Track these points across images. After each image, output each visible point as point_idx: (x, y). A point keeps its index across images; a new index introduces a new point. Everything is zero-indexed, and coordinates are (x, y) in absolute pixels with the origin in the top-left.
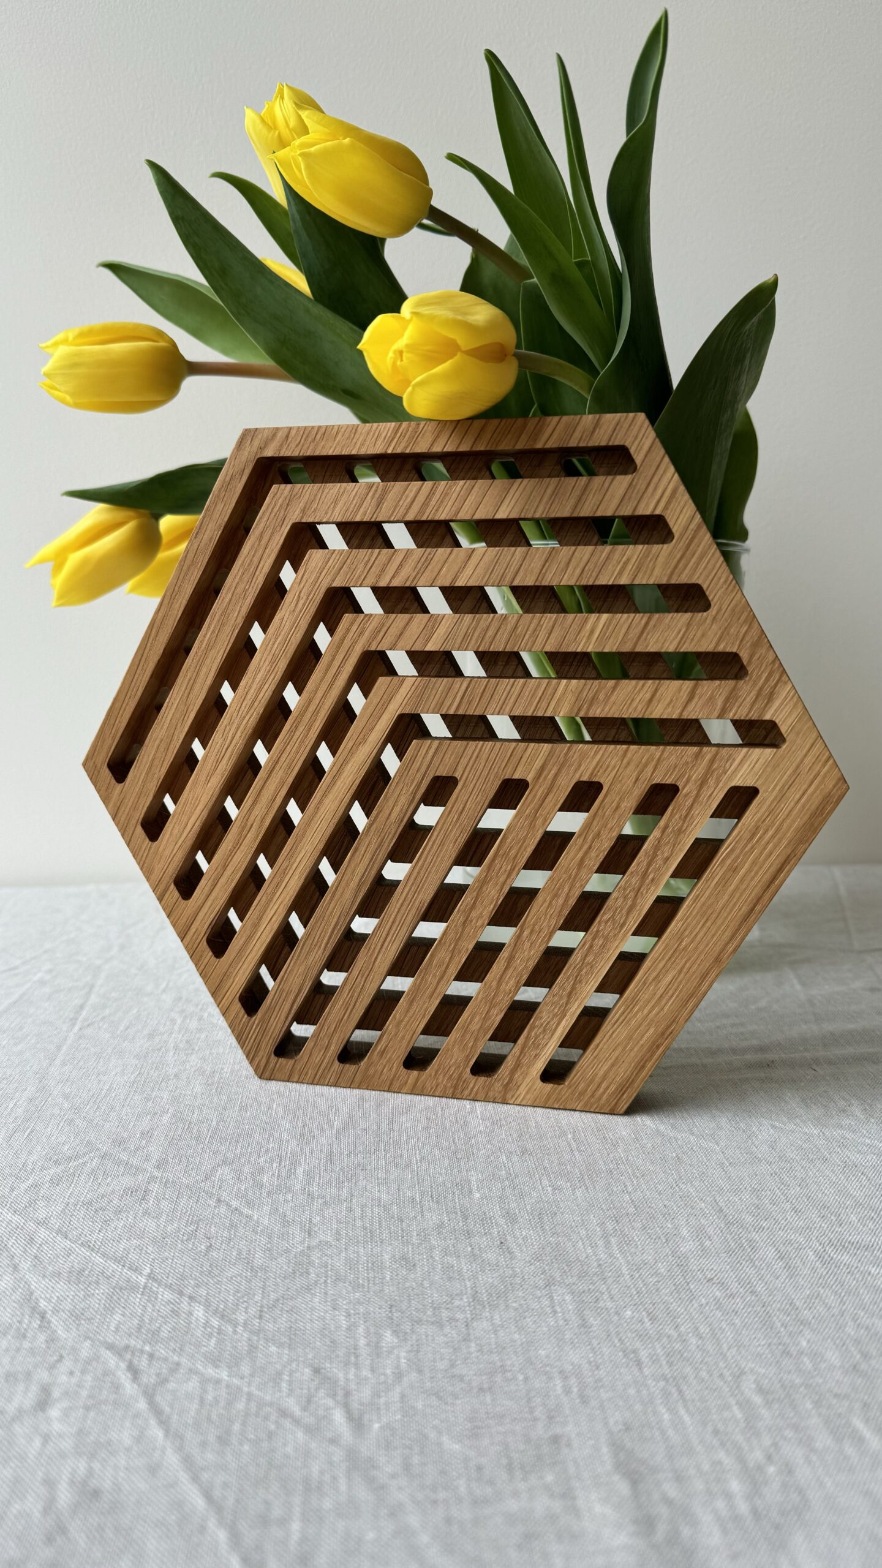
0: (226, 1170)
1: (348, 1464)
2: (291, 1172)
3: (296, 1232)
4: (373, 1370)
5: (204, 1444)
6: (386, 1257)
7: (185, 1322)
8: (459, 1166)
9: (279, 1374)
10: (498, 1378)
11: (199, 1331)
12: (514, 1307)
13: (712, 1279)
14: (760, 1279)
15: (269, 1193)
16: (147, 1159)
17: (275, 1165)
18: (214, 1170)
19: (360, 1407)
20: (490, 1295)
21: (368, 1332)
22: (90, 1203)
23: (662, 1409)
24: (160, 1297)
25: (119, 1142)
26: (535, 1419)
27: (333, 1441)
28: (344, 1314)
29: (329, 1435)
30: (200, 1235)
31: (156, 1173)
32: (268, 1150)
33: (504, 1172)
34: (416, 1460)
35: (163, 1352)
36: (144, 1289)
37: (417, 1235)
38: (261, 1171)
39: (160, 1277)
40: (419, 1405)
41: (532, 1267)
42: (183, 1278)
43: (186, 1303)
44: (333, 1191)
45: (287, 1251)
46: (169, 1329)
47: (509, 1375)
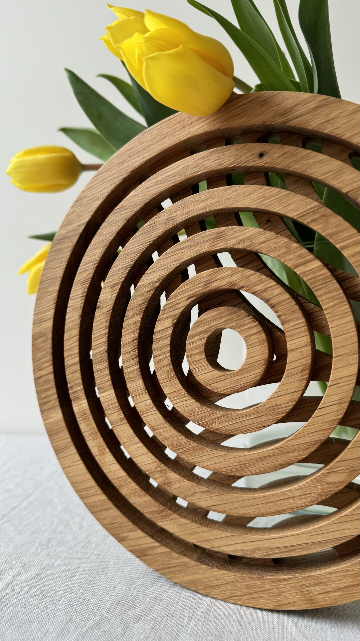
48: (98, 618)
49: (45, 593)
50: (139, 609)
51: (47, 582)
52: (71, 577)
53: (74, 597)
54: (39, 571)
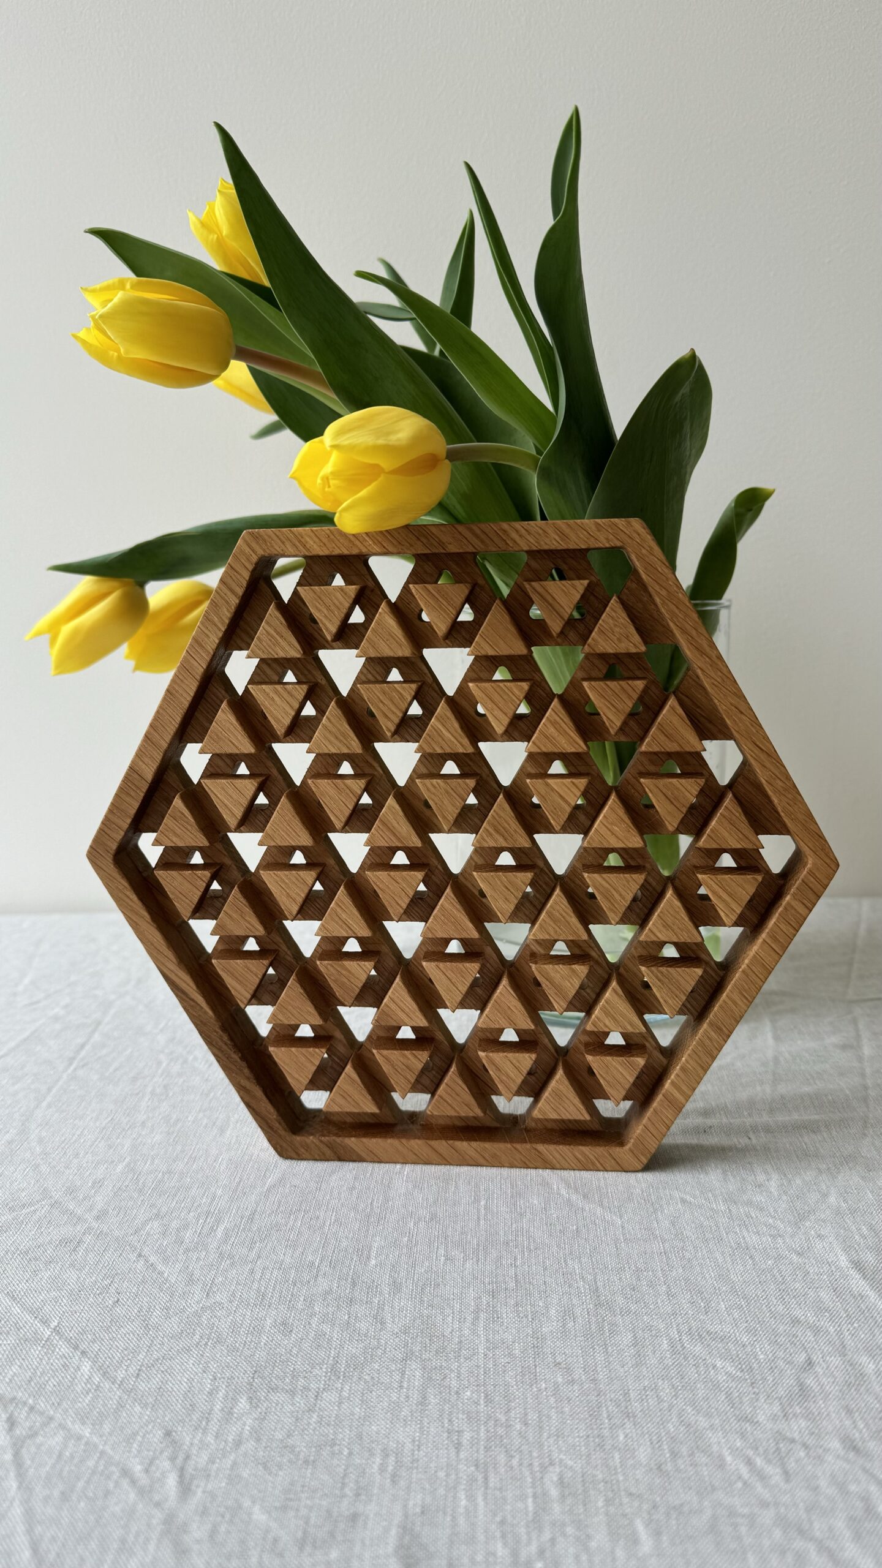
0: (156, 1224)
1: (163, 1527)
2: (212, 1230)
3: (197, 1292)
4: (217, 1437)
5: (46, 1499)
6: (269, 1321)
7: (71, 1377)
8: (367, 1231)
9: (135, 1434)
10: (325, 1453)
11: (80, 1387)
12: (365, 1379)
13: (560, 1364)
14: (606, 1367)
15: (187, 1250)
16: (91, 1209)
17: (201, 1221)
18: (145, 1223)
19: (193, 1472)
20: (348, 1366)
21: (226, 1396)
22: (27, 1252)
23: (462, 1495)
24: (57, 1350)
25: (71, 1191)
26: (344, 1496)
27: (158, 1505)
28: (211, 1377)
29: (157, 1498)
30: (112, 1290)
31: (95, 1225)
32: (200, 1205)
33: (406, 1239)
34: (223, 1528)
35: (43, 1406)
36: (46, 1341)
37: (304, 1300)
38: (186, 1227)
39: (64, 1330)
40: (245, 1474)
41: (397, 1340)
42: (84, 1332)
43: (77, 1358)
44: (245, 1251)
45: (184, 1310)
46: (55, 1383)
47: (336, 1448)
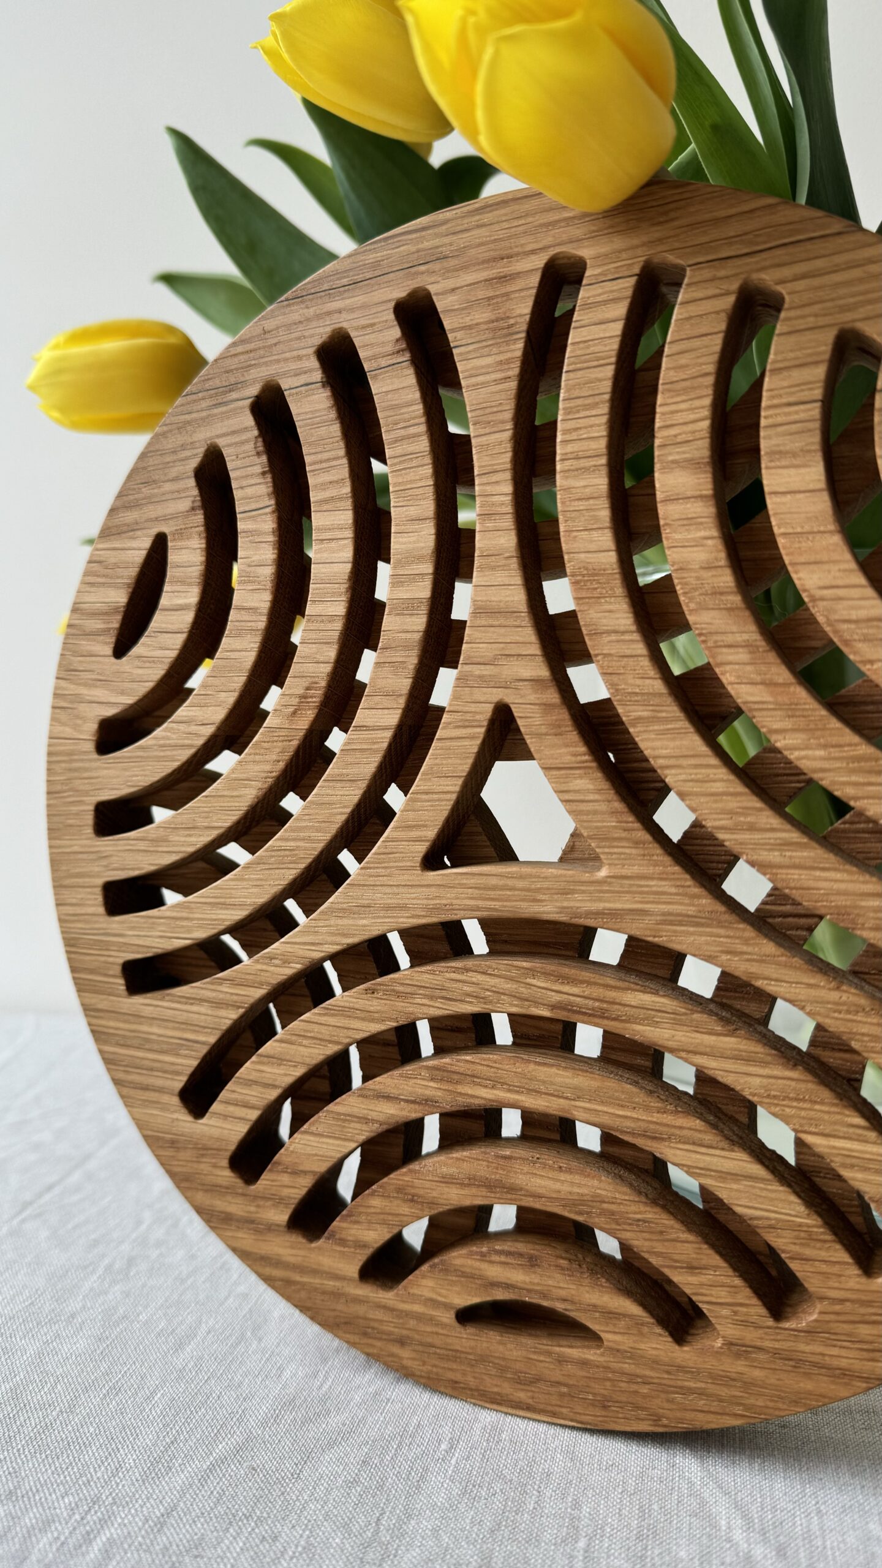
48: (238, 1438)
49: (117, 1382)
50: (335, 1421)
51: (123, 1356)
52: (180, 1346)
53: (184, 1391)
54: (104, 1332)
